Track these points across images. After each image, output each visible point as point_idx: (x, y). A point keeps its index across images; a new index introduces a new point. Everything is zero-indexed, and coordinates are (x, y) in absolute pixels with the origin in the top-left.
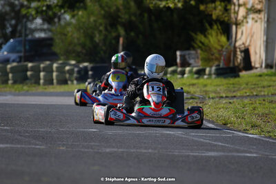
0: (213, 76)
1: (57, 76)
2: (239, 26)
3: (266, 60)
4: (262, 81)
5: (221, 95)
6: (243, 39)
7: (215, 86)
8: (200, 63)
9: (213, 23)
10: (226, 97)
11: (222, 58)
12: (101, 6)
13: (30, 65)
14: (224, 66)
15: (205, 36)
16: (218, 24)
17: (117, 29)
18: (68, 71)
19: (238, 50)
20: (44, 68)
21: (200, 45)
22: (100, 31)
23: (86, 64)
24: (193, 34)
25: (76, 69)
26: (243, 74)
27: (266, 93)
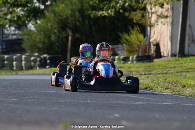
0: (135, 62)
1: (25, 64)
2: (152, 28)
3: (171, 51)
4: (170, 64)
5: (141, 73)
6: (155, 37)
7: (136, 68)
8: (125, 53)
9: (135, 25)
10: (145, 74)
11: (141, 50)
12: (55, 15)
13: (6, 56)
14: (143, 55)
15: (129, 35)
16: (138, 27)
17: (67, 31)
18: (33, 60)
19: (152, 44)
20: (16, 59)
21: (125, 41)
22: (55, 33)
23: (45, 56)
24: (120, 34)
25: (38, 59)
26: (156, 60)
27: (173, 71)
